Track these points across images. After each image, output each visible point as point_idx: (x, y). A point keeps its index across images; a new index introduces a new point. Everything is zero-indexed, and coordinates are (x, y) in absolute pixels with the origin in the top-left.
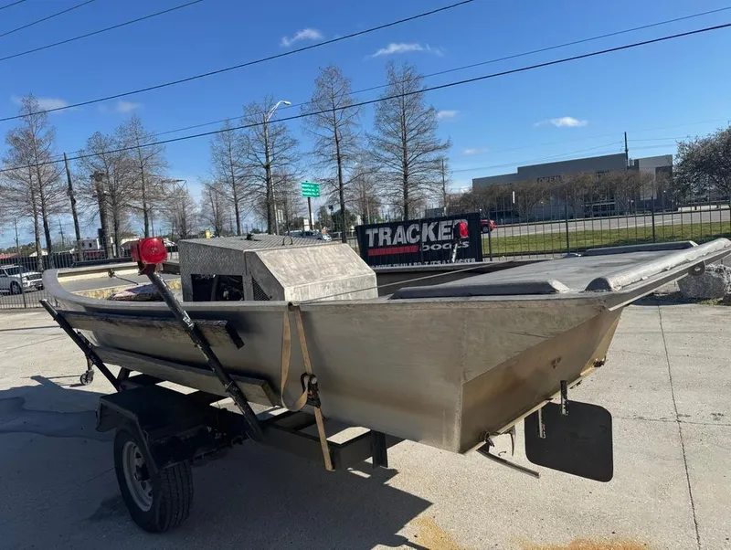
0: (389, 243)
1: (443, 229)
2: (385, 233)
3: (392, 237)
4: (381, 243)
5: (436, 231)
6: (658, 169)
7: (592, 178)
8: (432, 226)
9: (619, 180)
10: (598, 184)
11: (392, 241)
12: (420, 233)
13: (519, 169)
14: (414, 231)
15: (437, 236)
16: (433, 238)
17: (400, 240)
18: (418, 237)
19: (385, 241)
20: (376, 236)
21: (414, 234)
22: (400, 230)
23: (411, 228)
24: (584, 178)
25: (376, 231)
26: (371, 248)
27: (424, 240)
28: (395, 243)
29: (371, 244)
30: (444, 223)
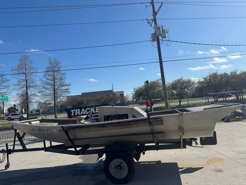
0: (79, 114)
1: (97, 109)
2: (78, 111)
3: (80, 112)
4: (76, 114)
5: (95, 110)
6: (120, 95)
7: (105, 97)
8: (94, 108)
9: (112, 97)
10: (107, 98)
11: (80, 114)
12: (90, 110)
13: (82, 93)
14: (88, 110)
15: (95, 111)
16: (94, 112)
17: (83, 113)
18: (89, 112)
19: (78, 114)
20: (75, 112)
21: (88, 111)
22: (83, 110)
23: (87, 109)
24: (103, 96)
25: (74, 110)
26: (72, 116)
27: (91, 112)
28: (81, 114)
29: (73, 115)
30: (97, 107)
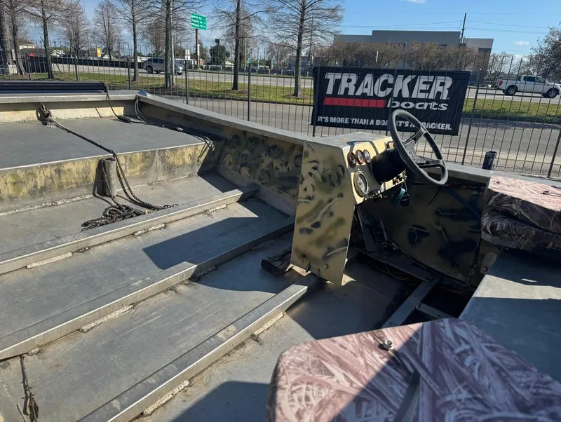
0: (351, 93)
1: (420, 85)
2: (349, 80)
3: (357, 86)
4: (341, 92)
5: (411, 86)
6: (480, 49)
7: (435, 50)
8: (408, 80)
9: (457, 54)
12: (392, 86)
13: (373, 31)
14: (386, 81)
15: (411, 92)
16: (406, 94)
17: (366, 91)
18: (389, 90)
19: (347, 90)
20: (338, 83)
21: (385, 85)
22: (368, 79)
23: (383, 78)
24: (430, 48)
25: (338, 76)
26: (329, 96)
27: (396, 95)
28: (359, 93)
29: (330, 91)
30: (424, 78)
